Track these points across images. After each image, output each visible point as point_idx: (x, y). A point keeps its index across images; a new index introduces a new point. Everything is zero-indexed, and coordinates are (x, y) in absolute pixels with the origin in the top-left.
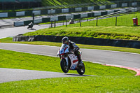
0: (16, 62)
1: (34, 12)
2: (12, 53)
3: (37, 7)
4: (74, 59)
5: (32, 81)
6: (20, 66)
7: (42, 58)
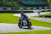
0: (39, 24)
1: (45, 8)
2: (37, 21)
3: (46, 6)
4: (25, 22)
5: (44, 31)
6: (40, 26)
7: (47, 23)
